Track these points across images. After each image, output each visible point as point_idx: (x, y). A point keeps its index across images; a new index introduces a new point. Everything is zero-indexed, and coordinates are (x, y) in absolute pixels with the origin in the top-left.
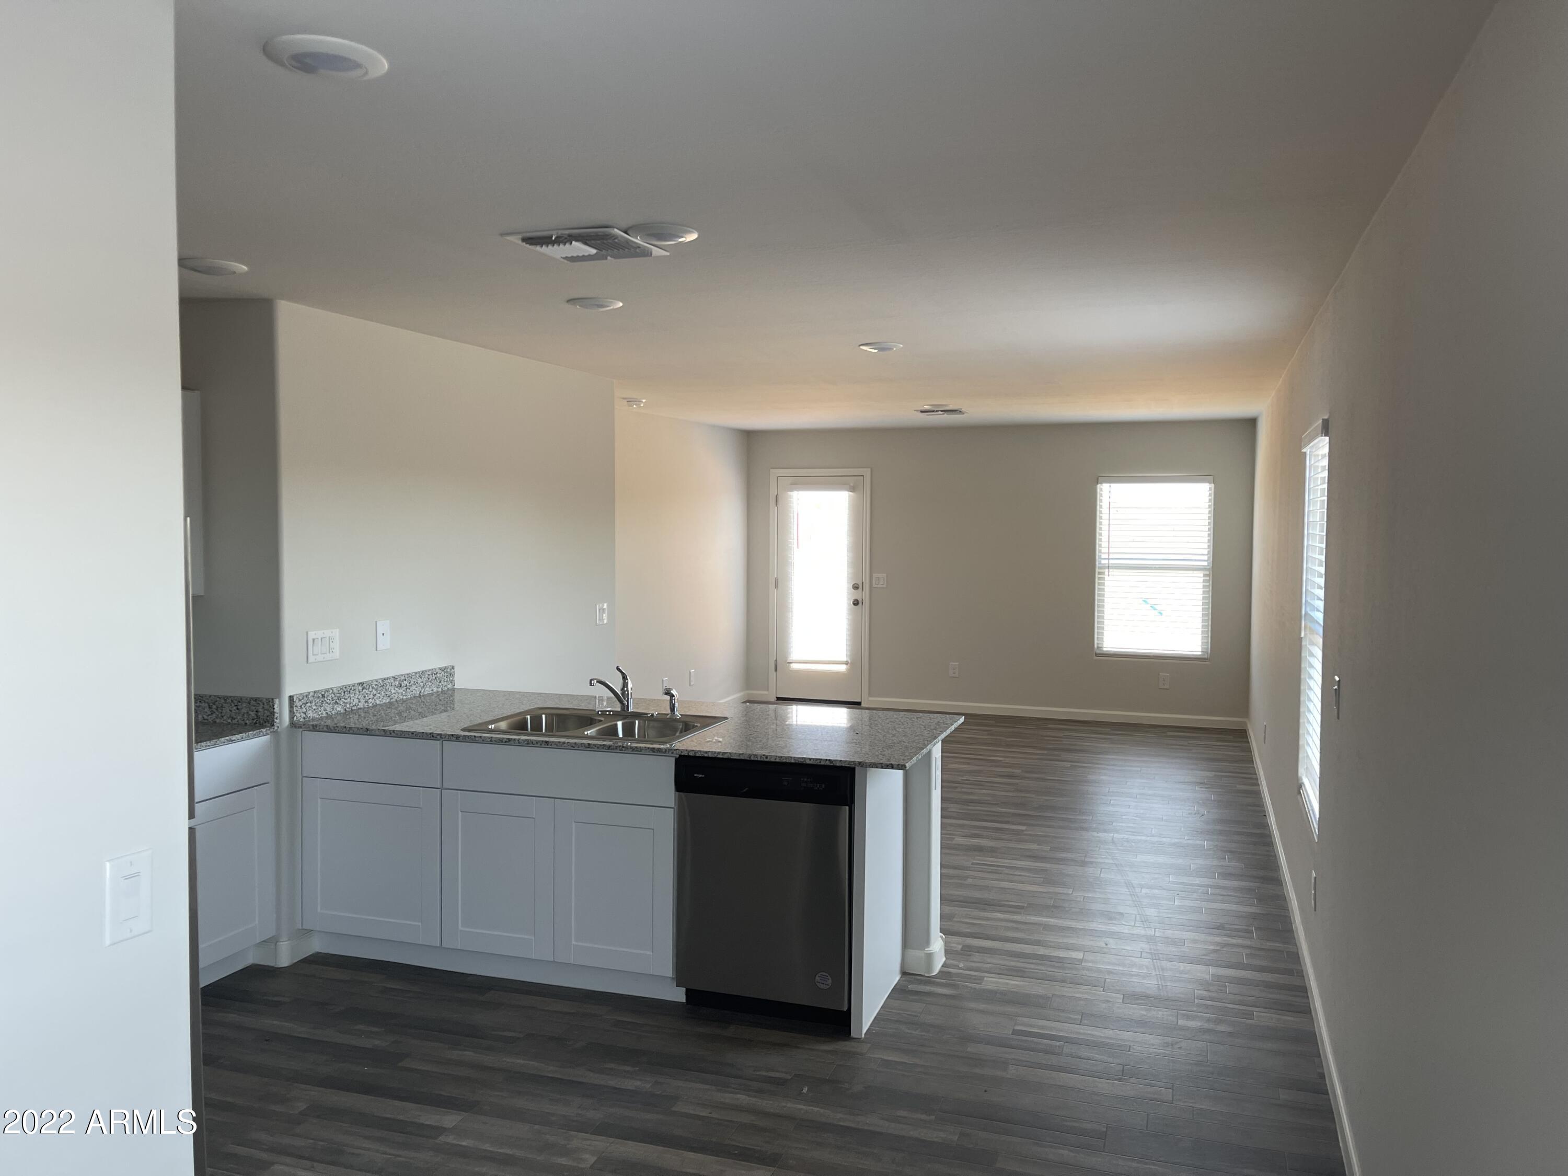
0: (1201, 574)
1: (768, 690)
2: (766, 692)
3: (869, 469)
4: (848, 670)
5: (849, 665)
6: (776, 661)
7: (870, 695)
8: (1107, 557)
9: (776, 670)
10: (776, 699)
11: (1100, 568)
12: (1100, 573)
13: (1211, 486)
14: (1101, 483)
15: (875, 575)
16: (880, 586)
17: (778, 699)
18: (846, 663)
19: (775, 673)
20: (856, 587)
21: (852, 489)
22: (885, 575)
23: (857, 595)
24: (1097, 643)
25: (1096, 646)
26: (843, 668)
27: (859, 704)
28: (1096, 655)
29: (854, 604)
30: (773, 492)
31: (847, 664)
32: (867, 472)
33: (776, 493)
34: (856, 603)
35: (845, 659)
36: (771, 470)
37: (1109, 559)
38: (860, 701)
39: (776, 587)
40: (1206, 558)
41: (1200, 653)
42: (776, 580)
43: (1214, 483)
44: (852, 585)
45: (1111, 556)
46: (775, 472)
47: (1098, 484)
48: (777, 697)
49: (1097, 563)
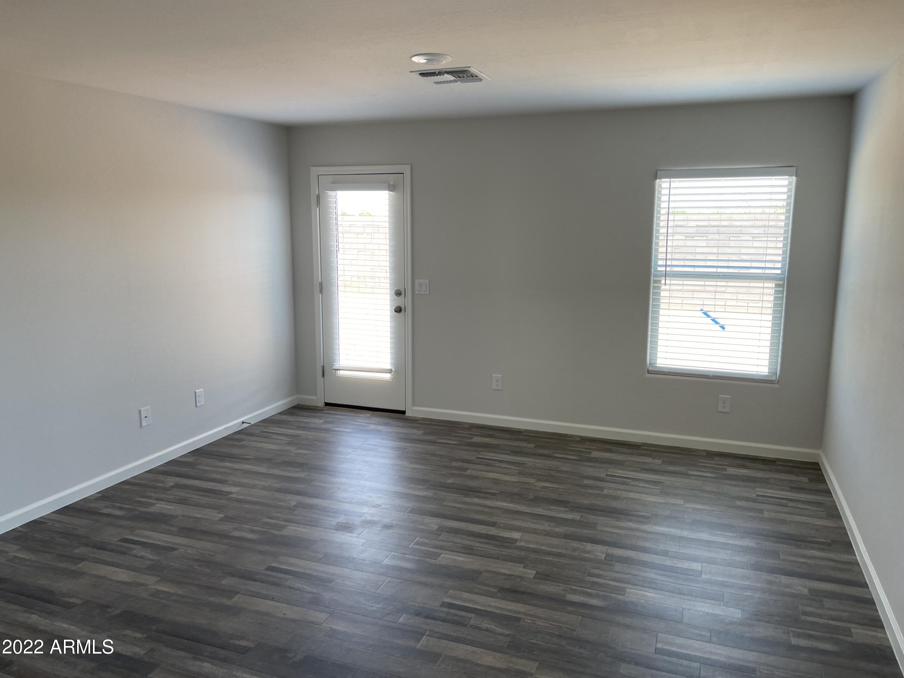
0: (772, 285)
1: (317, 395)
2: (314, 398)
3: (410, 165)
4: (392, 379)
5: (392, 373)
6: (323, 367)
7: (414, 404)
8: (665, 264)
9: (323, 376)
10: (324, 404)
11: (655, 276)
12: (655, 282)
13: (791, 180)
14: (660, 178)
15: (417, 281)
16: (422, 293)
17: (327, 404)
18: (390, 371)
19: (322, 379)
20: (398, 293)
21: (391, 188)
22: (427, 281)
23: (400, 302)
24: (650, 359)
25: (648, 362)
26: (387, 376)
27: (403, 412)
28: (649, 372)
29: (396, 311)
30: (315, 192)
31: (390, 373)
32: (406, 169)
33: (317, 193)
34: (398, 310)
35: (388, 366)
36: (311, 168)
37: (666, 266)
38: (404, 410)
39: (321, 291)
40: (779, 265)
41: (767, 374)
42: (321, 285)
43: (796, 176)
44: (395, 291)
45: (669, 263)
46: (315, 171)
47: (656, 179)
48: (325, 403)
49: (653, 270)
